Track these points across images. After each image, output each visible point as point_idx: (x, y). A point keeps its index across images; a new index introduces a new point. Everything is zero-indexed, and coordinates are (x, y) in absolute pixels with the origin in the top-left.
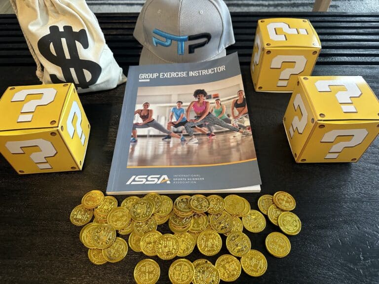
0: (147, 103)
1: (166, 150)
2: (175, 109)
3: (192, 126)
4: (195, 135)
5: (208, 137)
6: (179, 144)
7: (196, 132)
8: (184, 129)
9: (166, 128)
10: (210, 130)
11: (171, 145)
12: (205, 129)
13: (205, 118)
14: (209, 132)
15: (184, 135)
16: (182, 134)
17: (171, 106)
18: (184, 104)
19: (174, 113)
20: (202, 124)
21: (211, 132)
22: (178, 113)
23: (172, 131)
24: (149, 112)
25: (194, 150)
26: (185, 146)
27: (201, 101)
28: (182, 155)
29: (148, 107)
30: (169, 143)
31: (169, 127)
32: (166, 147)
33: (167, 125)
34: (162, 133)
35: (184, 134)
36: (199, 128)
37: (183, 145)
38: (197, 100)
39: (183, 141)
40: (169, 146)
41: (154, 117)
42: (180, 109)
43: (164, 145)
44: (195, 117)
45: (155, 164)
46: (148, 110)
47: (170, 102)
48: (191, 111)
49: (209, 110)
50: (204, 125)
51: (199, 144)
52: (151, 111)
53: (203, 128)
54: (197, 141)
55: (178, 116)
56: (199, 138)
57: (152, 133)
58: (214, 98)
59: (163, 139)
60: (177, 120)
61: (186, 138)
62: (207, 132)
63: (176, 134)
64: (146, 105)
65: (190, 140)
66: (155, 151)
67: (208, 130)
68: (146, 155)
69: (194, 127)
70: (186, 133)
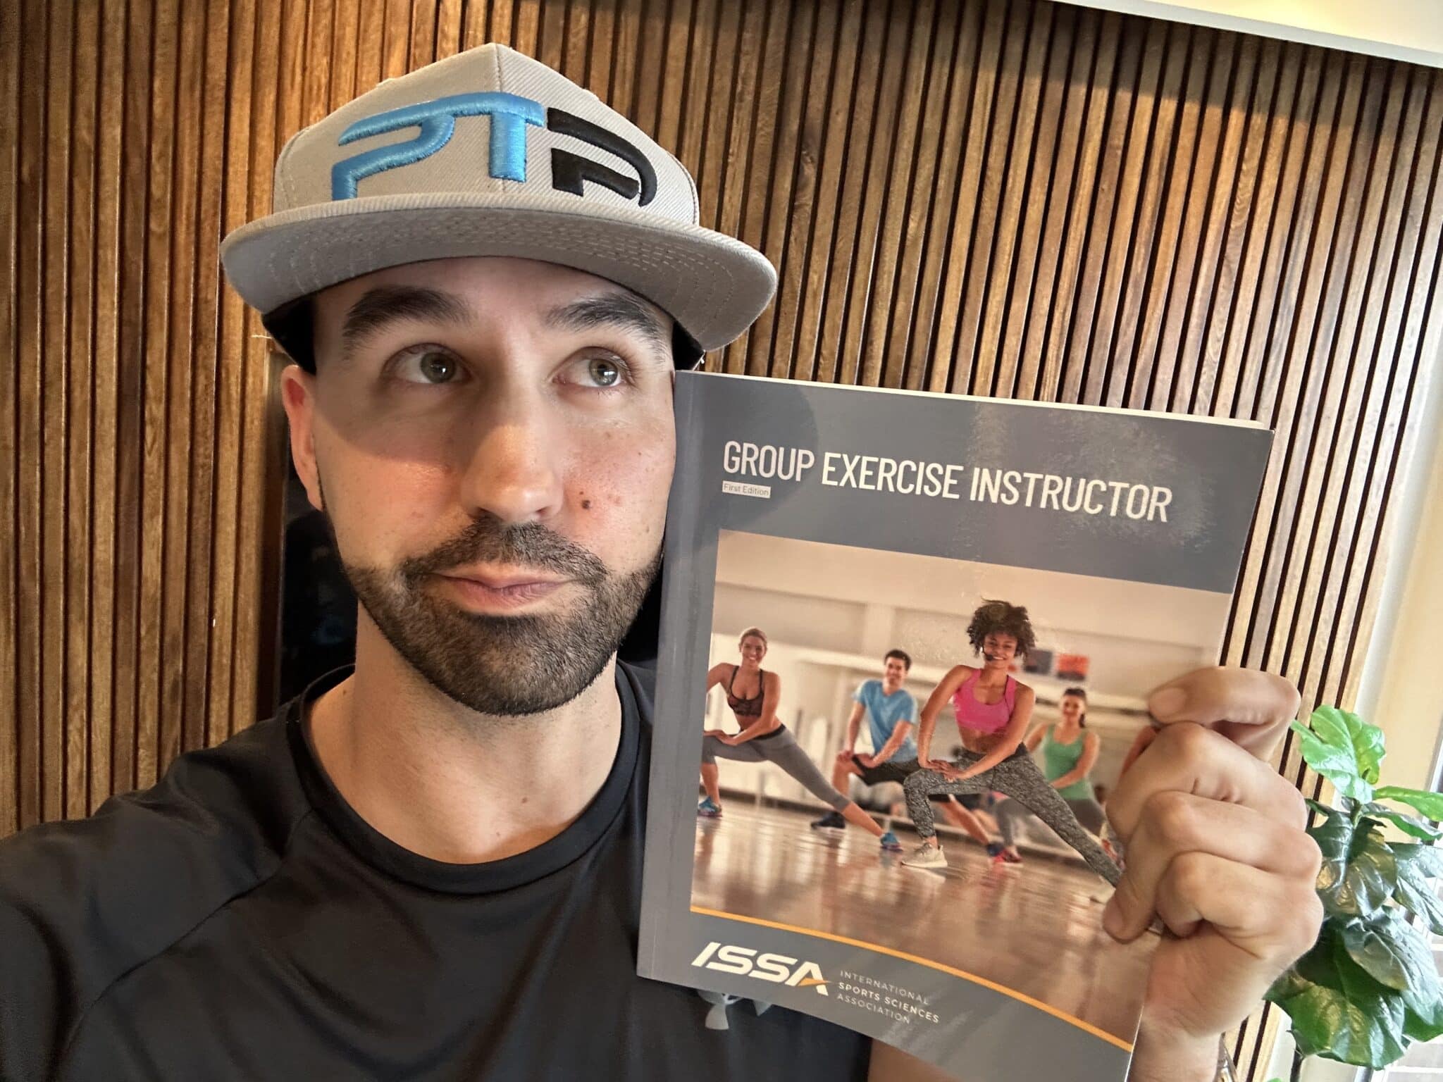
0: (755, 633)
1: (821, 870)
2: (872, 688)
3: (932, 791)
4: (939, 834)
5: (990, 860)
6: (870, 860)
7: (944, 822)
8: (897, 799)
9: (828, 777)
10: (1004, 829)
11: (842, 857)
12: (984, 821)
13: (995, 770)
14: (1000, 839)
15: (897, 826)
16: (888, 819)
17: (856, 672)
18: (916, 671)
19: (868, 710)
20: (976, 797)
21: (1009, 842)
22: (885, 715)
23: (849, 797)
24: (766, 684)
25: (927, 894)
26: (894, 872)
27: (998, 677)
28: (879, 904)
29: (759, 658)
30: (834, 844)
31: (840, 775)
32: (823, 859)
33: (833, 762)
34: (811, 799)
35: (895, 818)
36: (960, 808)
37: (886, 863)
38: (980, 663)
39: (890, 848)
40: (833, 857)
41: (784, 714)
42: (896, 693)
43: (816, 851)
44: (956, 752)
45: (781, 915)
46: (761, 671)
47: (854, 648)
48: (941, 717)
49: (1022, 736)
50: (983, 802)
51: (948, 877)
52: (773, 678)
53: (980, 813)
54: (943, 864)
55: (883, 732)
56: (951, 852)
57: (773, 791)
58: (1062, 675)
59: (813, 826)
60: (878, 750)
61: (903, 842)
62: (991, 838)
63: (868, 815)
64: (754, 643)
65: (918, 851)
66: (783, 869)
67: (996, 829)
68: (752, 876)
69: (942, 798)
70: (904, 819)
